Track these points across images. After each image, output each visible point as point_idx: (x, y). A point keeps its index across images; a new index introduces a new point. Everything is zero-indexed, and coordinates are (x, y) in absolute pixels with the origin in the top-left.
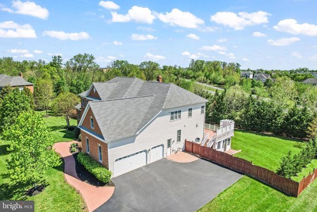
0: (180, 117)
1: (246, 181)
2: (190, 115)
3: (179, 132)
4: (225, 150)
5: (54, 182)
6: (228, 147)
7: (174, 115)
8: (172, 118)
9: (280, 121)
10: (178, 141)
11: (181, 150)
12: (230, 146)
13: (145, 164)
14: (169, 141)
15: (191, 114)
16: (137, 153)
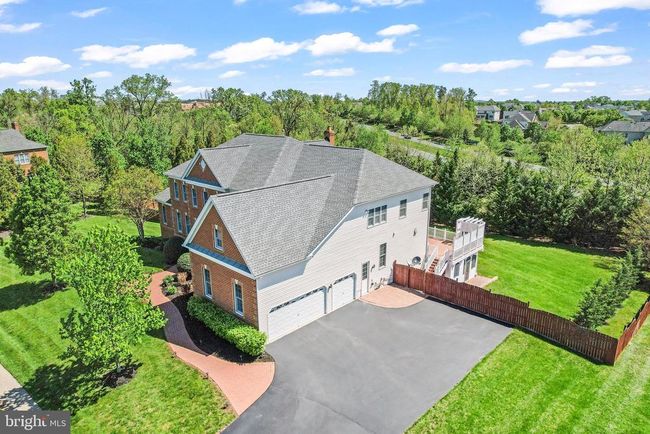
0: (384, 218)
1: (519, 339)
2: (403, 212)
3: (384, 247)
4: (466, 278)
5: (152, 358)
6: (473, 272)
7: (375, 215)
8: (371, 222)
9: (568, 215)
10: (381, 265)
11: (386, 283)
12: (475, 269)
13: (322, 314)
14: (365, 266)
15: (405, 210)
16: (308, 294)
